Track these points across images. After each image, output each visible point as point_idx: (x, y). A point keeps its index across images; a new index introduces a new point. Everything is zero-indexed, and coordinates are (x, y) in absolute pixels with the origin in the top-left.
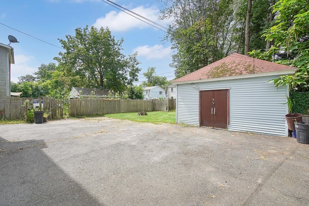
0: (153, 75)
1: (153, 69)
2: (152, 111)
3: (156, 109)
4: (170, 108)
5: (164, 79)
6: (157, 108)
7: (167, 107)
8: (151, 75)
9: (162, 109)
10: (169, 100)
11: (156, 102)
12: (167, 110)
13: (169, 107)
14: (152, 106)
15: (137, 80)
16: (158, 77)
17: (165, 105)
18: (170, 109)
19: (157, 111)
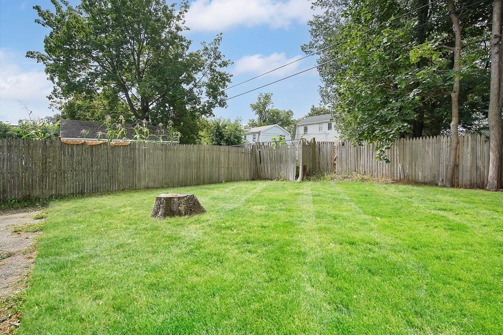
0: (269, 107)
1: (267, 97)
2: (253, 180)
3: (262, 174)
4: (308, 169)
5: (289, 114)
6: (267, 169)
7: (298, 168)
8: (264, 108)
9: (283, 174)
10: (304, 145)
11: (264, 153)
12: (297, 176)
13: (304, 168)
14: (253, 166)
15: (222, 104)
16: (278, 111)
17: (290, 162)
18: (308, 175)
19: (266, 179)
